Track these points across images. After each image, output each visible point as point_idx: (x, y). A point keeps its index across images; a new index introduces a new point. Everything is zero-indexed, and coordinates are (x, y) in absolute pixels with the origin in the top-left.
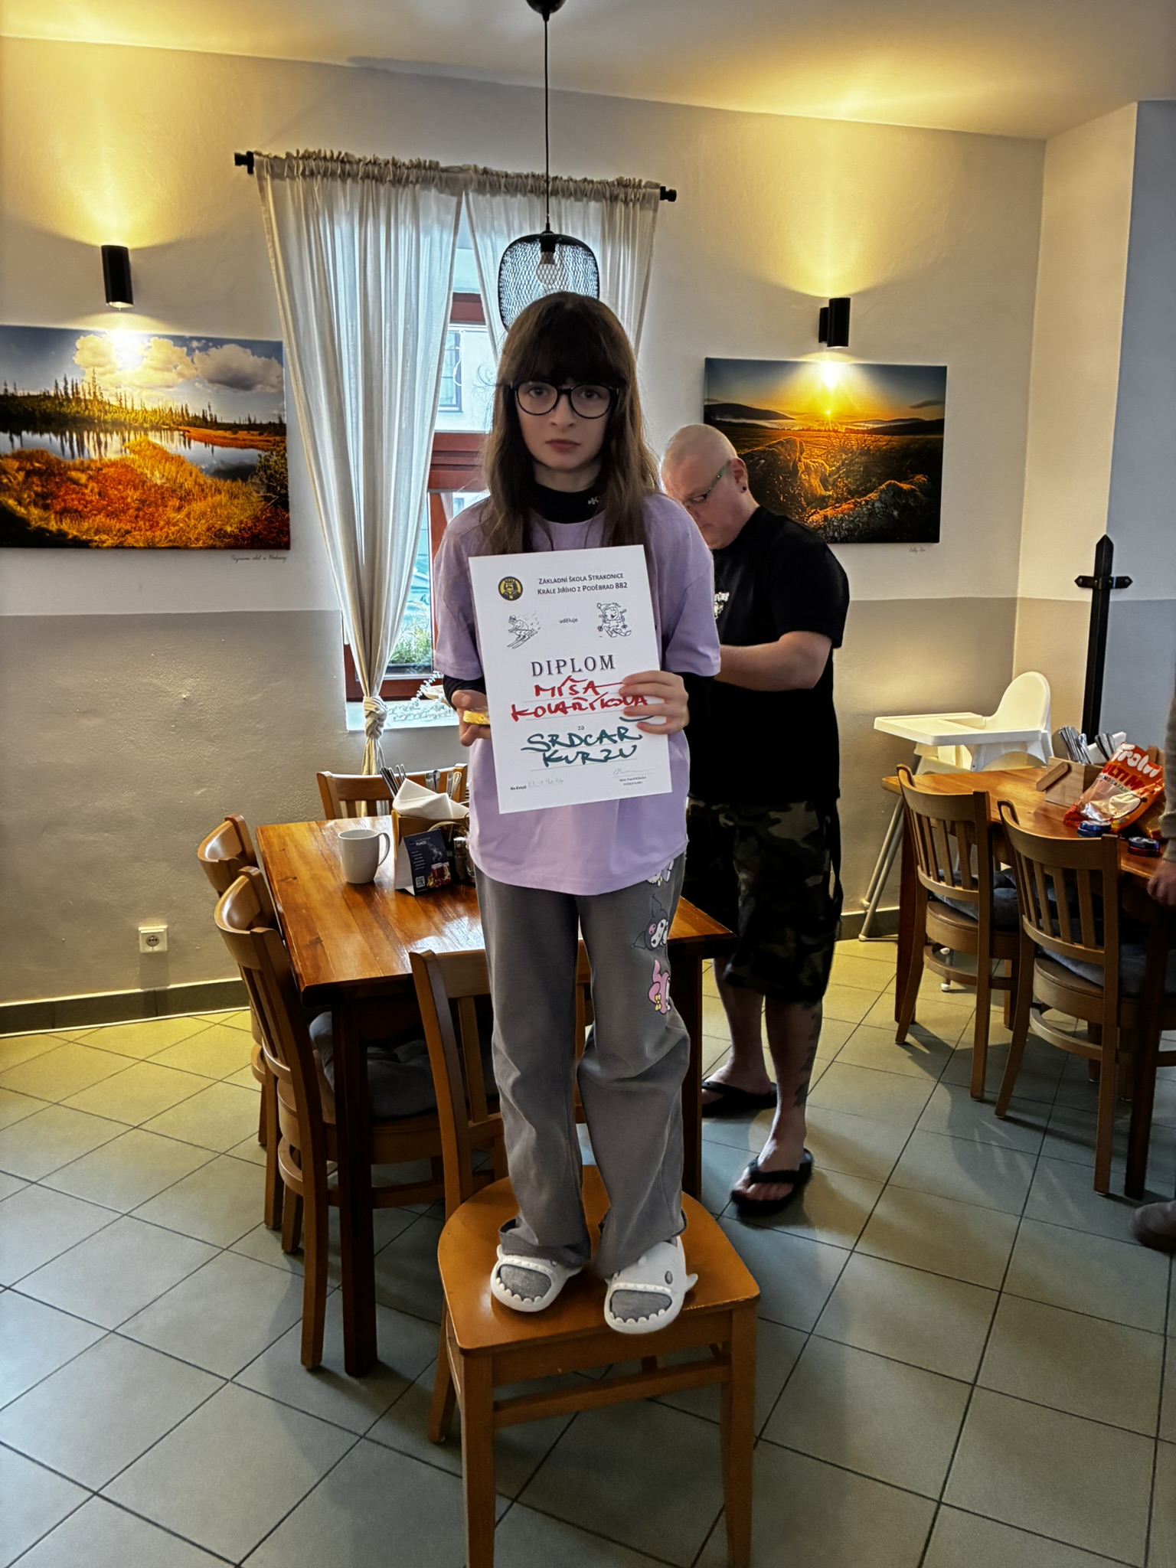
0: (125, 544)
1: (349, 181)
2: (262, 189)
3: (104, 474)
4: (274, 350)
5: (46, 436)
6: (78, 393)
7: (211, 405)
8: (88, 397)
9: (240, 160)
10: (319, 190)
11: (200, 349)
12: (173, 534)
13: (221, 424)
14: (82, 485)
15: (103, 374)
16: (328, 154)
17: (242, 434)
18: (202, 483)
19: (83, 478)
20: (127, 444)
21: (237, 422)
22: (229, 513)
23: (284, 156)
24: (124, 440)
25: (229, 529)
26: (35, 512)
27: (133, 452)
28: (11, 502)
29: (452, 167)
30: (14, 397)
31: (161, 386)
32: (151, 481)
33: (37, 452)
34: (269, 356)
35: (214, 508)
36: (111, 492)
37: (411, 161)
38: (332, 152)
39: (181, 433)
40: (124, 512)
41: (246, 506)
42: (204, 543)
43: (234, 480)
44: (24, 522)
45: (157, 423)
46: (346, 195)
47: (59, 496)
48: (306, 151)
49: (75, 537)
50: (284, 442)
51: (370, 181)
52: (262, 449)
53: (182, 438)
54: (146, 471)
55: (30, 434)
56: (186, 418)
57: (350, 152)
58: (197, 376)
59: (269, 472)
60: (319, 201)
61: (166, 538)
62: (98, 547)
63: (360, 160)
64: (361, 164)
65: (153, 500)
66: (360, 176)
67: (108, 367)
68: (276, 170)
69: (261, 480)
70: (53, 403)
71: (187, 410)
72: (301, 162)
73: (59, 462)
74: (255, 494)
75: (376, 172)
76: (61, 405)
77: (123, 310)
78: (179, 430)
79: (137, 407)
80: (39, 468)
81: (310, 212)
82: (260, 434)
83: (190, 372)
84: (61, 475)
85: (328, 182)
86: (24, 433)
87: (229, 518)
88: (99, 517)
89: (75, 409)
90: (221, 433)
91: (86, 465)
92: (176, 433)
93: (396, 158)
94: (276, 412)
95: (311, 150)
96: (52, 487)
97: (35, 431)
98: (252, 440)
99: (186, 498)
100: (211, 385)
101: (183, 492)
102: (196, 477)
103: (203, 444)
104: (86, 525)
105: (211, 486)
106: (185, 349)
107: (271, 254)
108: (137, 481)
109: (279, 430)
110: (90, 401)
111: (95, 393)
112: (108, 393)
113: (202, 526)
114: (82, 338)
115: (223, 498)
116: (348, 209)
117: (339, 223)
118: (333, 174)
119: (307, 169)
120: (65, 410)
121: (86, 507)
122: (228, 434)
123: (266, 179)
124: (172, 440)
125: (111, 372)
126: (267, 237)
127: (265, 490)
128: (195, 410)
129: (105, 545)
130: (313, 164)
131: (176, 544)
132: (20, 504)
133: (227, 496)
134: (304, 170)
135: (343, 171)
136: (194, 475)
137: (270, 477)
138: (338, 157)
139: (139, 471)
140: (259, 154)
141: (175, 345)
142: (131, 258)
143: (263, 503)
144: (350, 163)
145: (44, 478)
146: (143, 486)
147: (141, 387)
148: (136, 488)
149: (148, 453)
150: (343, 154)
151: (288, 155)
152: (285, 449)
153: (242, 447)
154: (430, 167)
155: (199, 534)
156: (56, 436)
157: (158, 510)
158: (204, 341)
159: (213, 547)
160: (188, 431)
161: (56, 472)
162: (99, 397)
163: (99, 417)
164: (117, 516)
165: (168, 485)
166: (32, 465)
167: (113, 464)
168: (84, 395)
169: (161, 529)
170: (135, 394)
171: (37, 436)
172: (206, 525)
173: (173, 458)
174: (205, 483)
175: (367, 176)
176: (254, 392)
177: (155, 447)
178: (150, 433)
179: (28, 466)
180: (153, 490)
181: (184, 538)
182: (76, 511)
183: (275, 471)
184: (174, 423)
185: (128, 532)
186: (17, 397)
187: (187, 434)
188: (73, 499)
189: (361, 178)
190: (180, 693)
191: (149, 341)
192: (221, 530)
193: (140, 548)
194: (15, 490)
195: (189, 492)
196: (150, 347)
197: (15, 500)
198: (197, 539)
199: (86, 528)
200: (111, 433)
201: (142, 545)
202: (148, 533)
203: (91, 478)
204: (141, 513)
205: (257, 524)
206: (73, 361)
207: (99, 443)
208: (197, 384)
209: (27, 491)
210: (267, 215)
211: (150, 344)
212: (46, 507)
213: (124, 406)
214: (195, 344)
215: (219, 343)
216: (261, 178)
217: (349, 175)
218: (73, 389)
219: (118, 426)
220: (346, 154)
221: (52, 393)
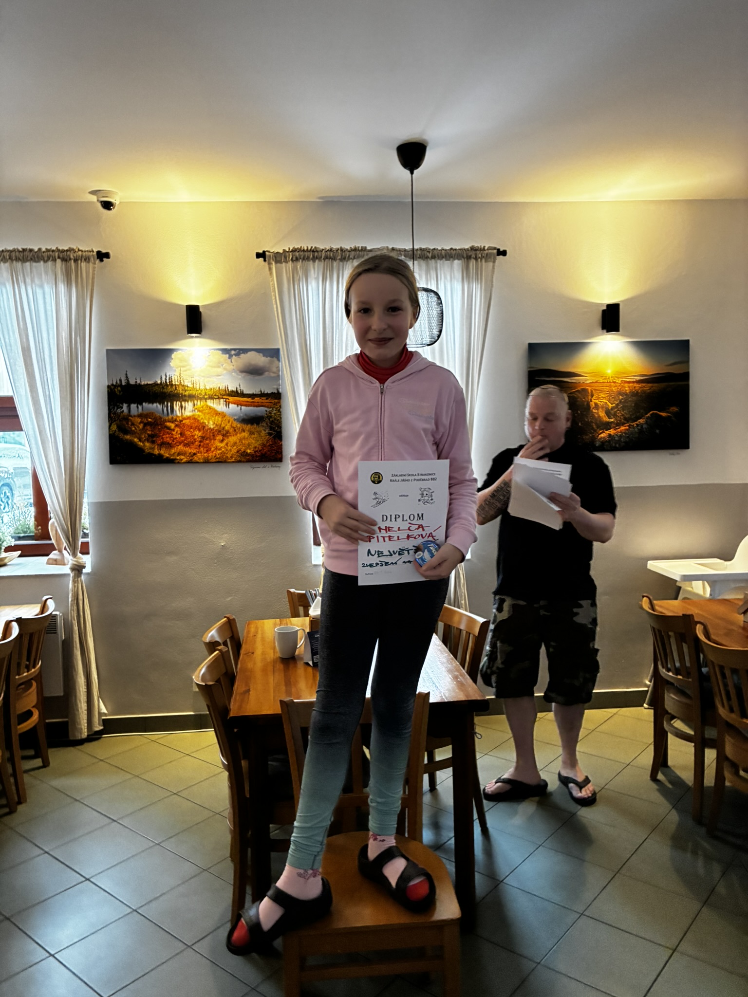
0: (193, 461)
1: (317, 261)
2: (270, 269)
3: (184, 424)
4: (274, 353)
5: (155, 405)
6: (172, 381)
7: (241, 384)
8: (177, 383)
9: (259, 255)
10: (300, 267)
11: (236, 355)
12: (219, 454)
13: (245, 394)
14: (172, 430)
15: (186, 371)
16: (306, 249)
17: (257, 399)
18: (235, 426)
19: (172, 426)
20: (196, 407)
21: (255, 393)
22: (249, 443)
23: (281, 251)
24: (194, 405)
25: (249, 451)
26: (147, 444)
27: (199, 411)
28: (136, 440)
29: (373, 249)
30: (140, 385)
31: (214, 376)
32: (208, 426)
33: (150, 413)
34: (272, 357)
35: (241, 440)
36: (186, 433)
37: (351, 248)
38: (307, 247)
39: (225, 400)
40: (193, 443)
41: (258, 438)
42: (235, 459)
43: (252, 424)
44: (141, 450)
45: (212, 395)
46: (315, 269)
47: (160, 436)
48: (294, 248)
49: (167, 457)
50: (280, 403)
51: (328, 260)
52: (268, 407)
53: (225, 402)
54: (206, 421)
55: (147, 404)
56: (227, 392)
57: (317, 246)
58: (234, 369)
59: (271, 419)
60: (300, 273)
61: (215, 456)
62: (179, 463)
63: (323, 250)
64: (324, 251)
65: (209, 435)
66: (323, 257)
67: (188, 367)
68: (278, 259)
69: (267, 424)
70: (159, 387)
71: (228, 388)
72: (291, 253)
73: (161, 418)
74: (263, 432)
75: (331, 255)
76: (163, 388)
77: (196, 337)
78: (223, 398)
79: (202, 388)
80: (151, 422)
81: (295, 279)
82: (267, 399)
83: (231, 367)
84: (161, 424)
85: (306, 262)
86: (144, 404)
87: (249, 445)
88: (180, 446)
89: (170, 390)
90: (245, 399)
91: (174, 419)
92: (222, 400)
93: (343, 246)
94: (275, 387)
95: (296, 247)
96: (157, 431)
97: (149, 402)
98: (262, 403)
99: (226, 435)
100: (241, 374)
101: (224, 432)
102: (232, 423)
103: (236, 406)
104: (173, 451)
105: (240, 428)
106: (227, 355)
107: (274, 302)
108: (200, 427)
109: (277, 396)
110: (178, 385)
111: (180, 381)
112: (187, 381)
113: (234, 450)
114: (175, 353)
115: (246, 434)
116: (316, 276)
117: (311, 283)
118: (308, 259)
119: (294, 257)
120: (165, 390)
121: (173, 441)
122: (249, 400)
123: (272, 264)
124: (220, 404)
125: (189, 370)
126: (272, 294)
127: (269, 429)
128: (232, 388)
129: (183, 461)
130: (297, 254)
131: (220, 460)
132: (140, 441)
133: (248, 433)
134: (292, 258)
135: (313, 256)
136: (230, 423)
137: (272, 423)
138: (311, 249)
139: (202, 421)
140: (269, 252)
141: (222, 354)
142: (201, 310)
143: (268, 436)
144: (317, 251)
145: (153, 427)
146: (203, 429)
147: (203, 377)
148: (200, 430)
149: (207, 411)
150: (313, 248)
151: (284, 251)
152: (280, 407)
153: (257, 406)
154: (362, 250)
155: (232, 454)
156: (160, 404)
157: (211, 442)
158: (238, 351)
159: (240, 461)
160: (228, 399)
161: (159, 423)
162: (182, 383)
163: (182, 394)
164: (189, 446)
165: (216, 428)
166: (147, 420)
167: (189, 418)
168: (175, 382)
169: (212, 452)
170: (201, 380)
171: (150, 405)
172: (236, 450)
173: (219, 414)
174: (237, 426)
175: (326, 258)
176: (263, 376)
177: (210, 408)
178: (208, 401)
179: (145, 421)
180: (209, 431)
181: (224, 457)
182: (168, 443)
183: (275, 419)
184: (221, 395)
185: (195, 454)
186: (141, 385)
187: (227, 400)
188: (167, 438)
189: (323, 259)
190: (220, 542)
191: (209, 353)
192: (244, 452)
193: (201, 462)
194: (138, 434)
195: (228, 432)
196: (209, 355)
197: (138, 439)
198: (232, 457)
199: (173, 452)
200: (188, 402)
201: (202, 461)
202: (205, 454)
203: (176, 426)
204: (202, 444)
205: (264, 448)
206: (170, 365)
207: (182, 407)
208: (233, 373)
209: (144, 434)
210: (273, 282)
211: (210, 354)
212: (153, 442)
213: (195, 387)
214: (233, 352)
215: (245, 351)
216: (270, 264)
217: (317, 258)
218: (169, 379)
219: (191, 397)
220: (315, 247)
221: (159, 382)
